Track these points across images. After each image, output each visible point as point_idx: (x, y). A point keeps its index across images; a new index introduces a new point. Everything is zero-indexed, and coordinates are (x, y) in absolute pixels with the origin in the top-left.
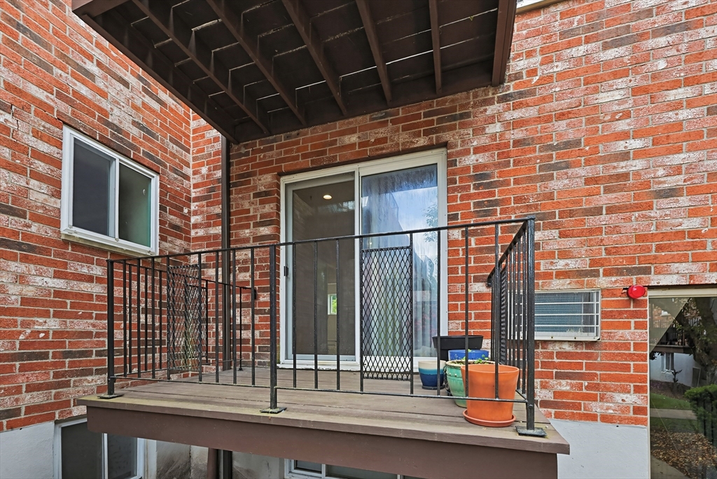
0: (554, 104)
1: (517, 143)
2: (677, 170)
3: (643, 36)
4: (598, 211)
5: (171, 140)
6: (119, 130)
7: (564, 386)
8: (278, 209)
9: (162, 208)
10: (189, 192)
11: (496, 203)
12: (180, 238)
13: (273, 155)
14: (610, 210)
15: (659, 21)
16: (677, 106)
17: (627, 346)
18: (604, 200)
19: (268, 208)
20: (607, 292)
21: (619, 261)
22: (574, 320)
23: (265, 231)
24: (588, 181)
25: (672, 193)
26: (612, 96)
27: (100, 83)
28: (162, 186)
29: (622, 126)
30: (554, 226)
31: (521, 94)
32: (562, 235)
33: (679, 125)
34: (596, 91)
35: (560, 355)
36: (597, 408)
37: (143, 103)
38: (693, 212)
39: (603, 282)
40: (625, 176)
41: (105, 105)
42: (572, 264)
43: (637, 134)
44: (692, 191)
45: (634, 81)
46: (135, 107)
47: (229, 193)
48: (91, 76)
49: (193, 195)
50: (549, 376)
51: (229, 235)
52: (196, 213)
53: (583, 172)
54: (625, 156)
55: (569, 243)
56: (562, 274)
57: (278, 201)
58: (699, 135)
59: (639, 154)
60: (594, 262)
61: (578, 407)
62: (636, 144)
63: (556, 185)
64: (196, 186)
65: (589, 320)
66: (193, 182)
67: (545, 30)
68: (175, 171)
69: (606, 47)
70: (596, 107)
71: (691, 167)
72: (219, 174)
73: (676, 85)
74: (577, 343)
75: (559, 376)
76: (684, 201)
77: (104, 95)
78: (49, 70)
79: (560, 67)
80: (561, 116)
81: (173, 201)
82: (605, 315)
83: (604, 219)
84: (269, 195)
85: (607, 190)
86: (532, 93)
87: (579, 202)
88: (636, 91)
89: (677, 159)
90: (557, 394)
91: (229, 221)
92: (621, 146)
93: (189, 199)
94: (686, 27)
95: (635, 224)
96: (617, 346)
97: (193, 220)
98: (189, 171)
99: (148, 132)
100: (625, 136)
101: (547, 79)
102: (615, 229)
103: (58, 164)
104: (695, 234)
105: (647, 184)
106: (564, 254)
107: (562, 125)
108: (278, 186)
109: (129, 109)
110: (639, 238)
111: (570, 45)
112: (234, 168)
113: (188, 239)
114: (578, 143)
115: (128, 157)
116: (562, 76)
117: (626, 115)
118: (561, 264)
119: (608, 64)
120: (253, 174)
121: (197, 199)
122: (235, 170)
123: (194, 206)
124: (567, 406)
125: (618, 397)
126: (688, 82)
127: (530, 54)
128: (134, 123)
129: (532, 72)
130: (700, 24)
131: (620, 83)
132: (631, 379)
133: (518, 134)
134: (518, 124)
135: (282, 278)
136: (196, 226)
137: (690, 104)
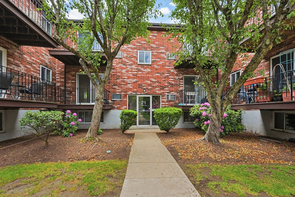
0: (118, 71)
1: (113, 75)
2: (130, 81)
3: (127, 65)
4: (122, 85)
5: (54, 63)
6: (47, 63)
7: (118, 106)
8: (76, 78)
9: (52, 76)
10: (56, 72)
11: (111, 82)
12: (55, 81)
13: (75, 69)
14: (124, 85)
15: (128, 64)
16: (130, 74)
17: (125, 101)
18: (123, 83)
19: (74, 78)
20: (123, 94)
21: (124, 91)
22: (119, 98)
23: (73, 81)
24: (121, 81)
25: (129, 84)
26: (124, 71)
27: (44, 57)
28: (52, 72)
29: (125, 75)
30: (117, 86)
31: (114, 68)
32: (118, 87)
33: (130, 76)
34: (122, 70)
35: (118, 102)
36: (122, 108)
37: (50, 58)
38: (131, 86)
39: (123, 93)
40: (125, 81)
41: (45, 60)
42: (119, 91)
43: (126, 76)
44: (131, 84)
45: (126, 70)
46: (49, 59)
47: (66, 74)
48: (43, 56)
49: (57, 73)
50: (117, 105)
51: (66, 81)
52: (57, 76)
53: (121, 80)
54: (125, 79)
55: (119, 88)
56: (118, 92)
57: (76, 77)
58: (132, 77)
59: (126, 79)
60: (122, 91)
61: (120, 108)
62: (126, 77)
63: (118, 81)
64: (57, 71)
65: (121, 98)
66: (57, 70)
67: (117, 61)
68: (54, 69)
69: (123, 65)
70: (122, 72)
71: (131, 81)
72: (63, 70)
73: (130, 71)
74: (120, 100)
75: (118, 105)
76: (130, 85)
77: (45, 58)
78: (39, 57)
79: (118, 66)
80: (118, 72)
81: (54, 74)
82: (123, 97)
83: (123, 86)
84: (74, 76)
85: (123, 82)
86: (115, 69)
87: (120, 83)
88: (126, 71)
89: (130, 80)
90: (118, 107)
91: (66, 79)
92: (125, 77)
93: (56, 73)
94: (130, 65)
95: (126, 87)
96: (124, 101)
97: (57, 77)
98: (56, 68)
99: (50, 63)
100: (125, 76)
101: (117, 67)
102: (124, 87)
103: (40, 71)
104: (131, 88)
105: (127, 82)
106: (119, 90)
107: (118, 73)
108: (76, 74)
109: (48, 60)
110: (126, 88)
111: (119, 64)
112: (67, 69)
113: (56, 81)
114: (120, 76)
115: (48, 68)
116: (119, 67)
117: (125, 74)
118: (118, 91)
119: (123, 67)
120: (71, 71)
121: (57, 74)
122: (67, 70)
123: (57, 75)
124: (119, 108)
125: (124, 107)
126: (131, 71)
127: (115, 64)
128: (49, 62)
129: (115, 66)
130: (132, 65)
131: (125, 70)
132: (125, 105)
133: (113, 74)
134: (113, 72)
135: (77, 90)
136: (57, 79)
137: (131, 74)
